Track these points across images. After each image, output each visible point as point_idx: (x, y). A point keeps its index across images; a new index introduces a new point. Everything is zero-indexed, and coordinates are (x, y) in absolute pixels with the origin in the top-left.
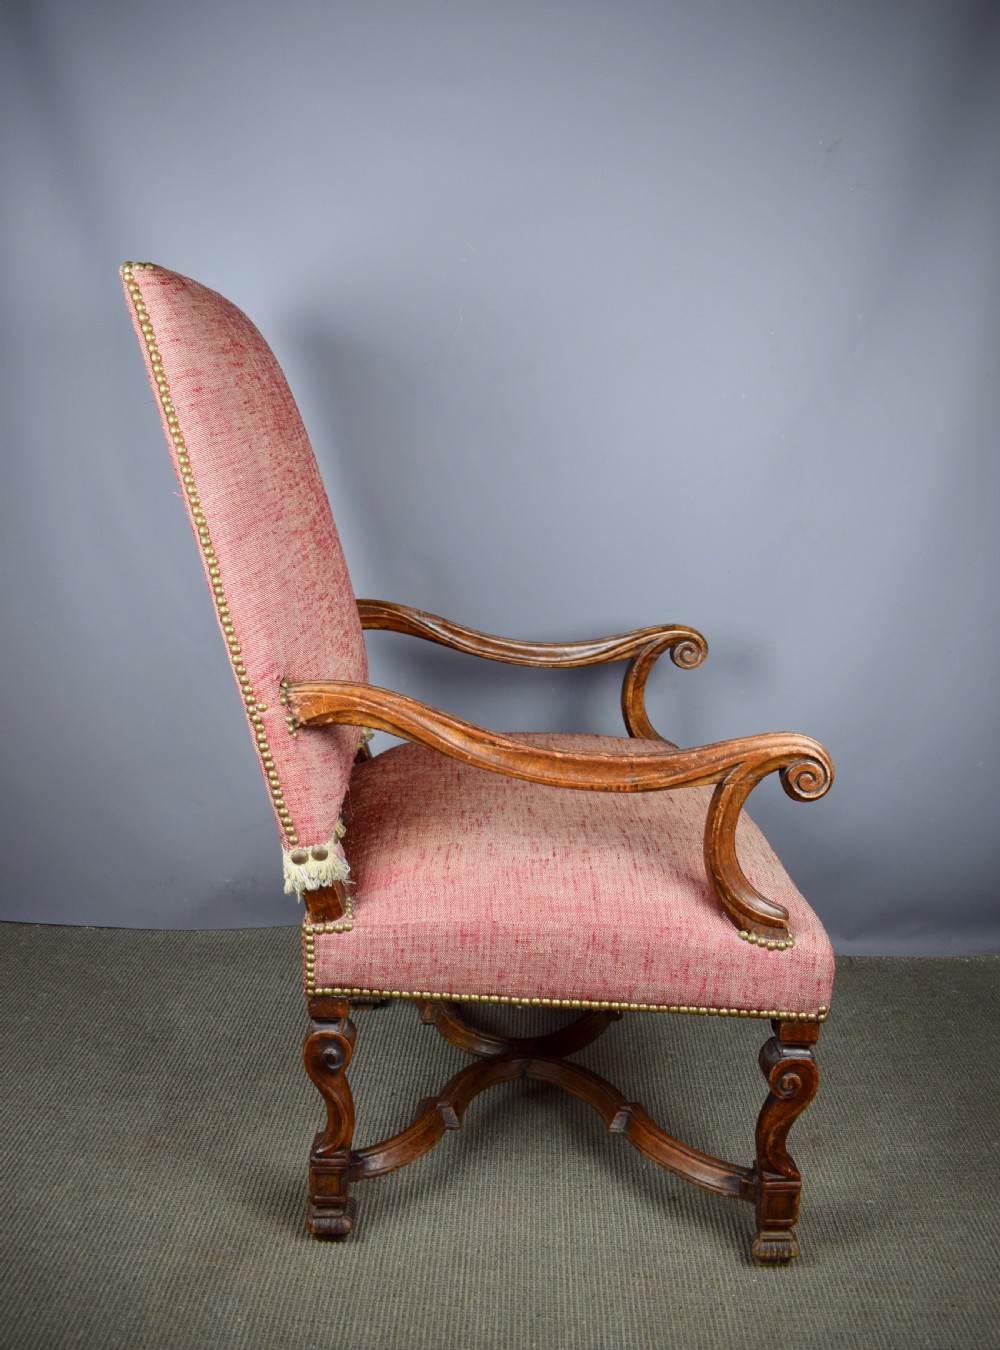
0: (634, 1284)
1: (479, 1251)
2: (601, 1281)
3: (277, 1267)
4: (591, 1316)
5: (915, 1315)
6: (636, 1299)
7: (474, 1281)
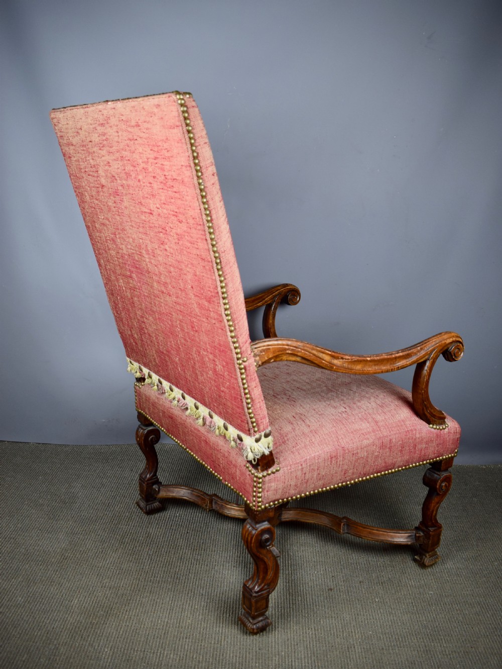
0: (309, 634)
3: (126, 622)
4: (287, 650)
5: (452, 652)
6: (310, 641)
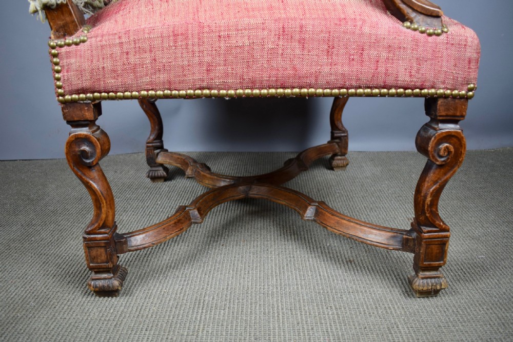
1: (213, 298)
2: (303, 313)
4: (297, 338)
6: (330, 323)
7: (208, 317)
